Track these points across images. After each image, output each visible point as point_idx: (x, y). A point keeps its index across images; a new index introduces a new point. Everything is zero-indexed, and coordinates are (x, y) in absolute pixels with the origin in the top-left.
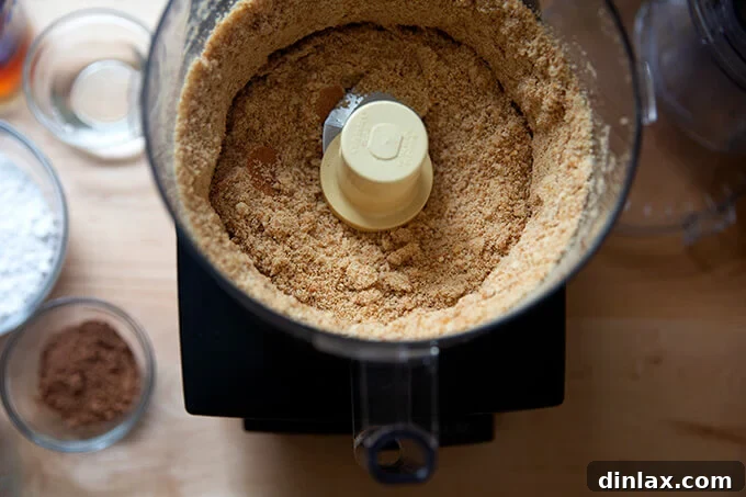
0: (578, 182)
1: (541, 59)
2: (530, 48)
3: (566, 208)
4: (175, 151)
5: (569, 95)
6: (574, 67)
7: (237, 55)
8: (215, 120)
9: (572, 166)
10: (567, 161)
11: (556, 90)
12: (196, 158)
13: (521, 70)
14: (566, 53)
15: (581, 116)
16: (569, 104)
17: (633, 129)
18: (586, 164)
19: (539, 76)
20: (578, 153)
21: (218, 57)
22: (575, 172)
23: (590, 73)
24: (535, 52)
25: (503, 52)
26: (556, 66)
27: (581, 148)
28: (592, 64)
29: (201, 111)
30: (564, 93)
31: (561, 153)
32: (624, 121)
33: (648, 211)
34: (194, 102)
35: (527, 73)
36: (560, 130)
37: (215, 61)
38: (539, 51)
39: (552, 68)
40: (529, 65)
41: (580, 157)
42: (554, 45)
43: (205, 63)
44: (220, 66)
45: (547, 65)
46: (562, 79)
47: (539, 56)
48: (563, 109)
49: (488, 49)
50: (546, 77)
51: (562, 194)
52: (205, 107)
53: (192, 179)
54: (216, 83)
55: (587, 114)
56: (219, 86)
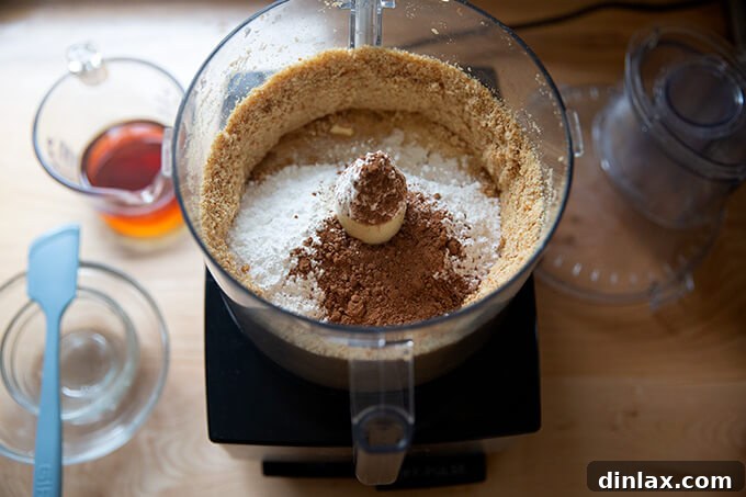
0: (532, 220)
1: (499, 127)
2: (489, 120)
3: (523, 242)
4: (202, 201)
5: (522, 153)
6: (524, 129)
7: (253, 133)
8: (235, 183)
9: (528, 209)
10: (523, 205)
11: (512, 151)
12: (218, 208)
13: (485, 140)
14: (517, 120)
15: (533, 167)
16: (523, 160)
17: (566, 162)
18: (538, 206)
19: (499, 142)
20: (532, 197)
21: (237, 132)
22: (530, 213)
23: (536, 131)
24: (493, 122)
25: (470, 128)
26: (511, 131)
27: (534, 193)
28: (536, 124)
29: (223, 174)
30: (518, 152)
31: (518, 200)
32: (561, 159)
33: (614, 278)
34: (217, 166)
35: (489, 141)
36: (518, 183)
37: (235, 136)
38: (496, 120)
39: (507, 133)
40: (490, 134)
41: (533, 200)
42: (507, 115)
43: (227, 135)
44: (239, 139)
45: (504, 131)
46: (516, 141)
47: (497, 125)
48: (519, 166)
49: (457, 126)
50: (504, 142)
51: (521, 231)
52: (226, 171)
53: (214, 224)
54: (236, 153)
55: (537, 166)
56: (238, 156)
